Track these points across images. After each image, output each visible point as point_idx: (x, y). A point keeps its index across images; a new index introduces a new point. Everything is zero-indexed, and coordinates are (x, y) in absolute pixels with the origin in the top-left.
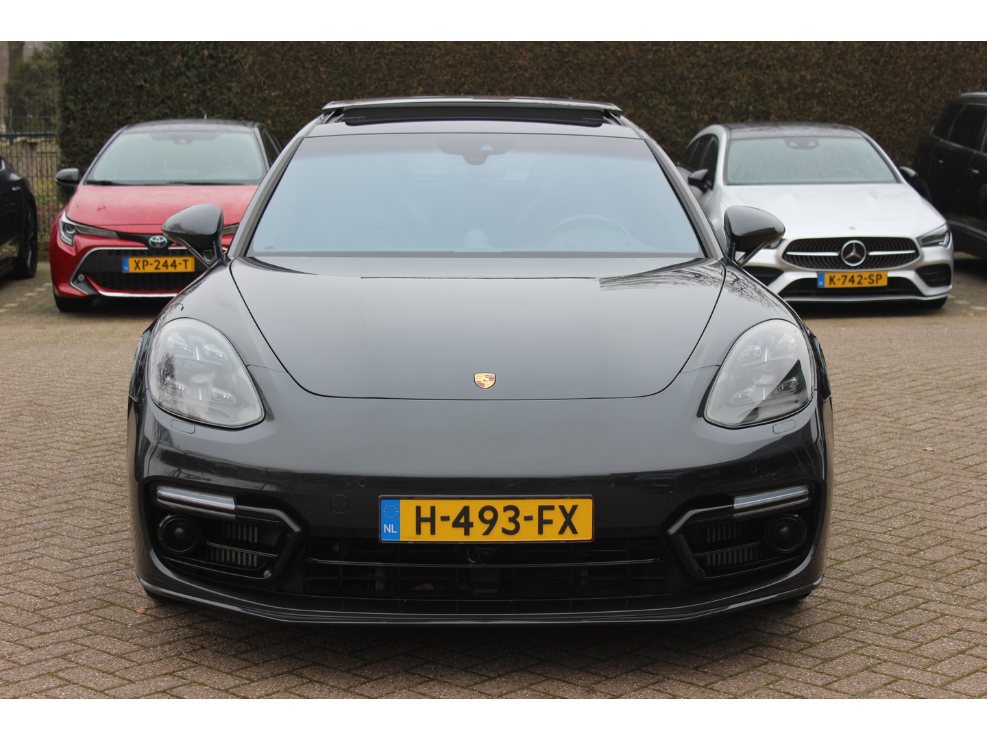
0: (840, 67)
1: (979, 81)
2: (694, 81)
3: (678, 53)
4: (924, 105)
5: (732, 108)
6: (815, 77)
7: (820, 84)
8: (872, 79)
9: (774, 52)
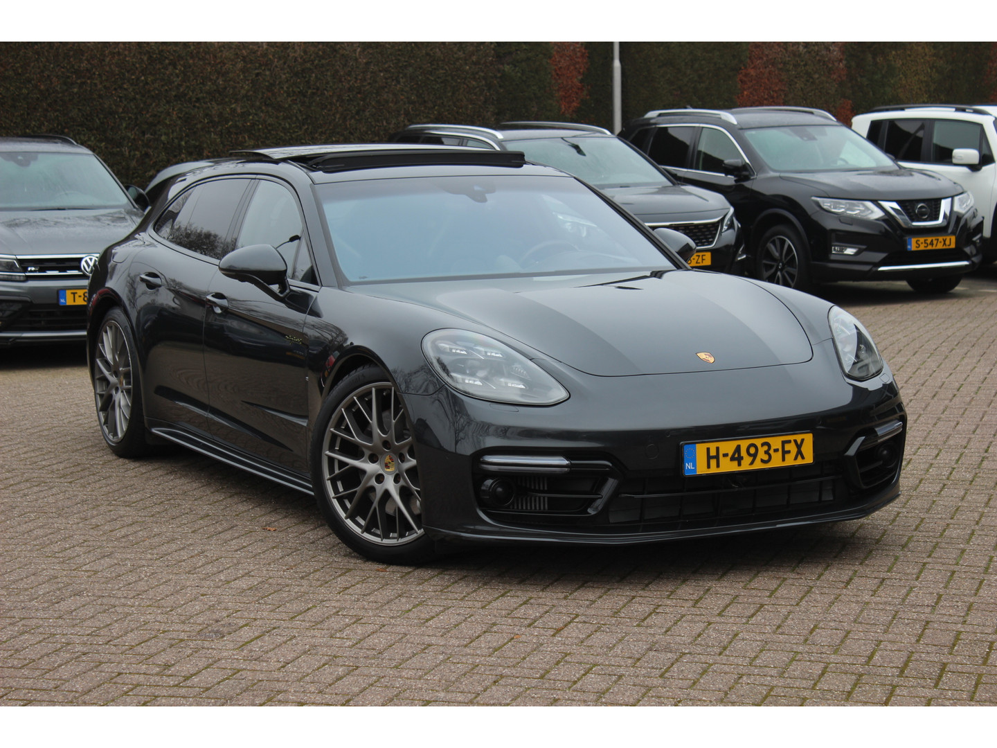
0: (269, 99)
1: (402, 112)
2: (123, 115)
3: (105, 87)
4: (352, 137)
5: (164, 144)
6: (245, 110)
7: (251, 117)
8: (301, 111)
9: (203, 83)
